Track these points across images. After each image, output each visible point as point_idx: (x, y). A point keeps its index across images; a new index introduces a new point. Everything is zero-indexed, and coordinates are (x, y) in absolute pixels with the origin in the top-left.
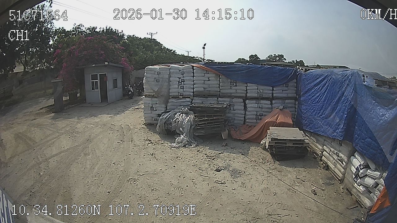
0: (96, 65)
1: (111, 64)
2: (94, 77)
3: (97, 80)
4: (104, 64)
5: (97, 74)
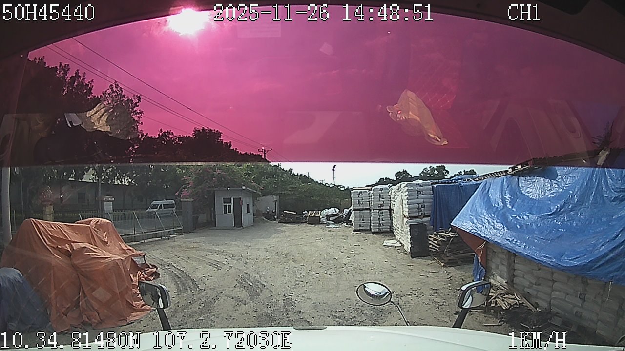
0: (232, 188)
1: (248, 188)
2: (227, 201)
3: (231, 203)
4: (241, 188)
5: (231, 198)
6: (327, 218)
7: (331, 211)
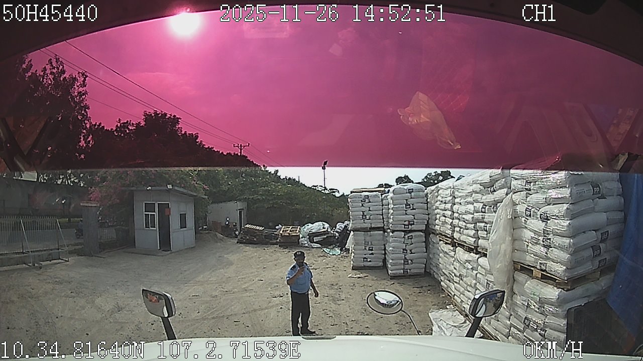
0: (154, 188)
1: (176, 188)
2: (149, 207)
3: (154, 212)
4: (166, 188)
5: (154, 204)
6: (309, 238)
7: (317, 227)
